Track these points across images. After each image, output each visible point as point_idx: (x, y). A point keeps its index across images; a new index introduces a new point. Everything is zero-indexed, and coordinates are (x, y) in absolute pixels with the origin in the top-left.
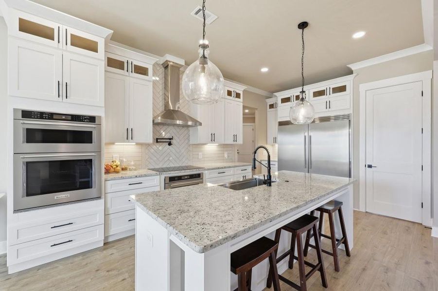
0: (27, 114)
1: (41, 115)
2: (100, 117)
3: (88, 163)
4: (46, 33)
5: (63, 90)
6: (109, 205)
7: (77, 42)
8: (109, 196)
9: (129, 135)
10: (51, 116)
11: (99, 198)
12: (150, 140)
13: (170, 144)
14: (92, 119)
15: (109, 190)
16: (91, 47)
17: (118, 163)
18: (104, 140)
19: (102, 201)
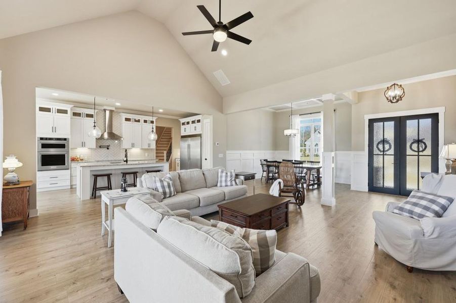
0: (42, 139)
1: (46, 139)
2: (68, 139)
3: (63, 156)
4: (48, 110)
5: (54, 129)
6: (72, 173)
7: (59, 111)
8: (72, 169)
9: (83, 145)
10: (50, 139)
11: (68, 169)
12: (94, 147)
13: (108, 149)
14: (65, 139)
15: (72, 166)
16: (65, 112)
17: (79, 157)
18: (70, 147)
19: (69, 171)
